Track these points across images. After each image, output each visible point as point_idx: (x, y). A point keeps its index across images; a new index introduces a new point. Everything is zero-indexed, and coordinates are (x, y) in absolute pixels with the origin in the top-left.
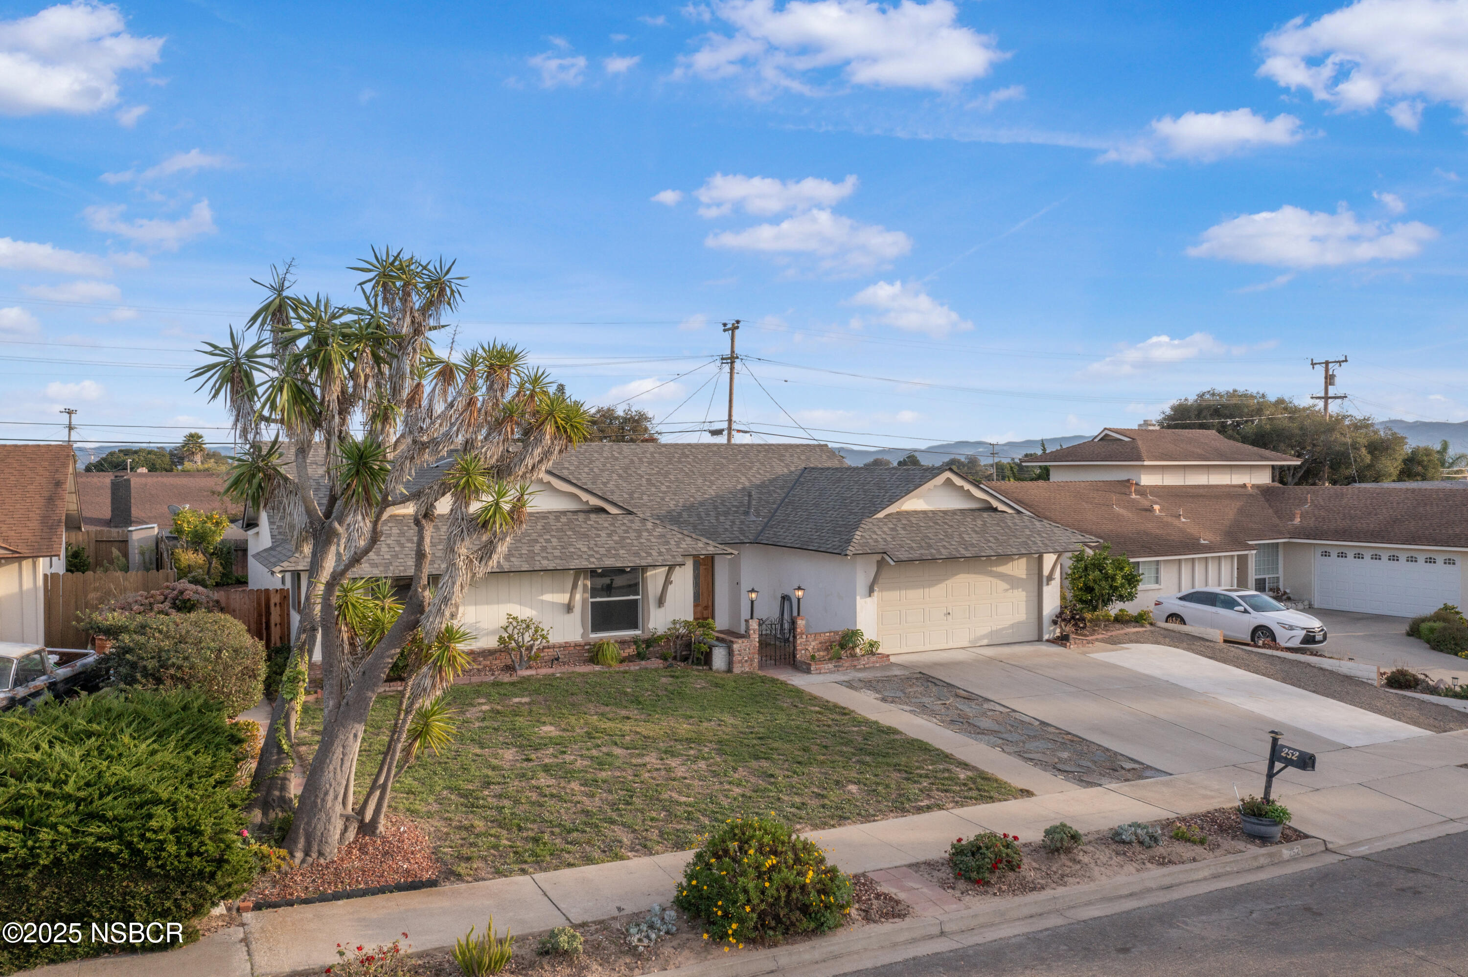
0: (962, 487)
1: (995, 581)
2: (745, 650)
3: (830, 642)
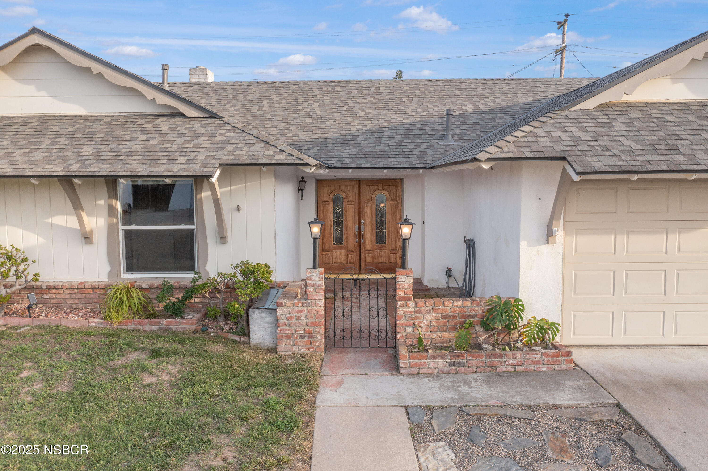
2: (299, 318)
3: (464, 317)
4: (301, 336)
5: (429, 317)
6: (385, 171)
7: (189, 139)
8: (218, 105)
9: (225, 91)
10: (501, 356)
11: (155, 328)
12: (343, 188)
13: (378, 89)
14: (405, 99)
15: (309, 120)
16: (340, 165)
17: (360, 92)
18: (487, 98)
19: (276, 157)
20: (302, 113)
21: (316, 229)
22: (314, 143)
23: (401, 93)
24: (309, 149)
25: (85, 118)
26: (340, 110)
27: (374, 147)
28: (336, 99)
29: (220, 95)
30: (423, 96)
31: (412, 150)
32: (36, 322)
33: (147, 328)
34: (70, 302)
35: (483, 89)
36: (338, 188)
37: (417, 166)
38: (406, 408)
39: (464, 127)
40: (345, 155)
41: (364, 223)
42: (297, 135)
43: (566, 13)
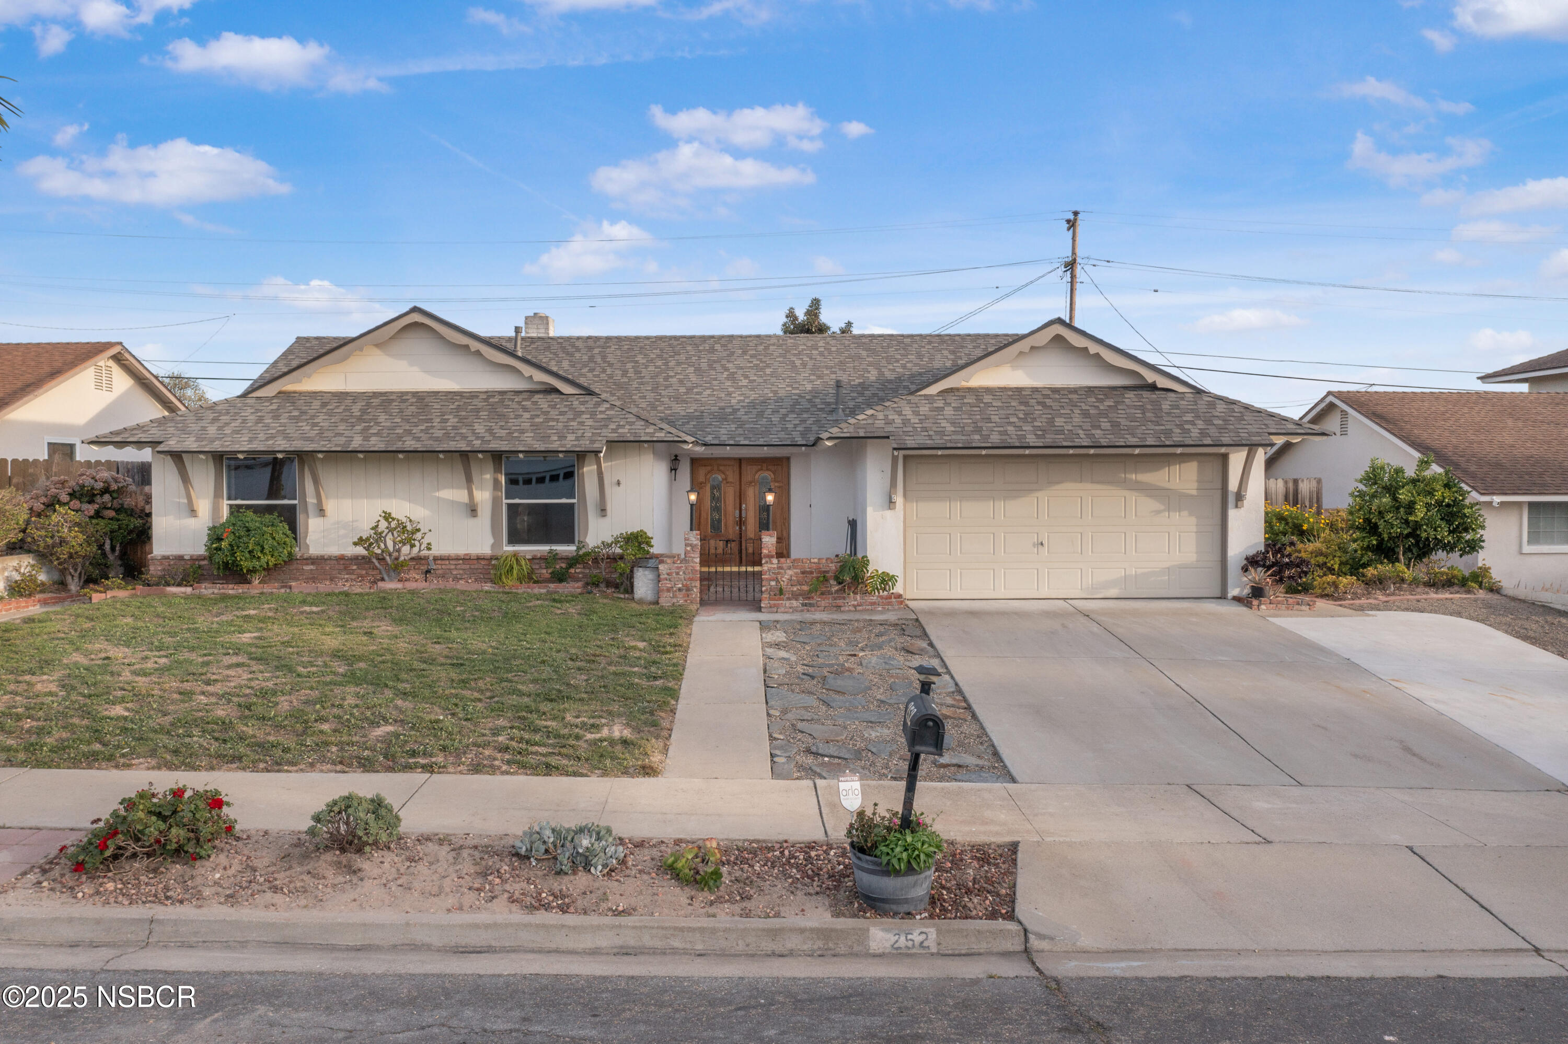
0: (1086, 349)
1: (1132, 497)
2: (678, 574)
3: (820, 572)
4: (680, 590)
5: (790, 572)
6: (765, 448)
7: (572, 417)
8: (572, 370)
9: (578, 350)
10: (844, 598)
11: (543, 591)
12: (722, 468)
13: (767, 348)
14: (798, 363)
15: (683, 390)
16: (717, 442)
17: (745, 353)
18: (897, 361)
19: (657, 435)
20: (674, 381)
21: (693, 497)
22: (689, 418)
23: (795, 355)
24: (684, 424)
25: (460, 394)
26: (719, 375)
27: (755, 423)
28: (715, 362)
29: (572, 355)
30: (821, 359)
31: (796, 426)
32: (432, 586)
33: (536, 591)
34: (455, 572)
35: (897, 350)
36: (715, 468)
37: (799, 443)
38: (760, 622)
39: (860, 400)
40: (723, 431)
41: (746, 509)
42: (670, 408)
43: (1074, 209)
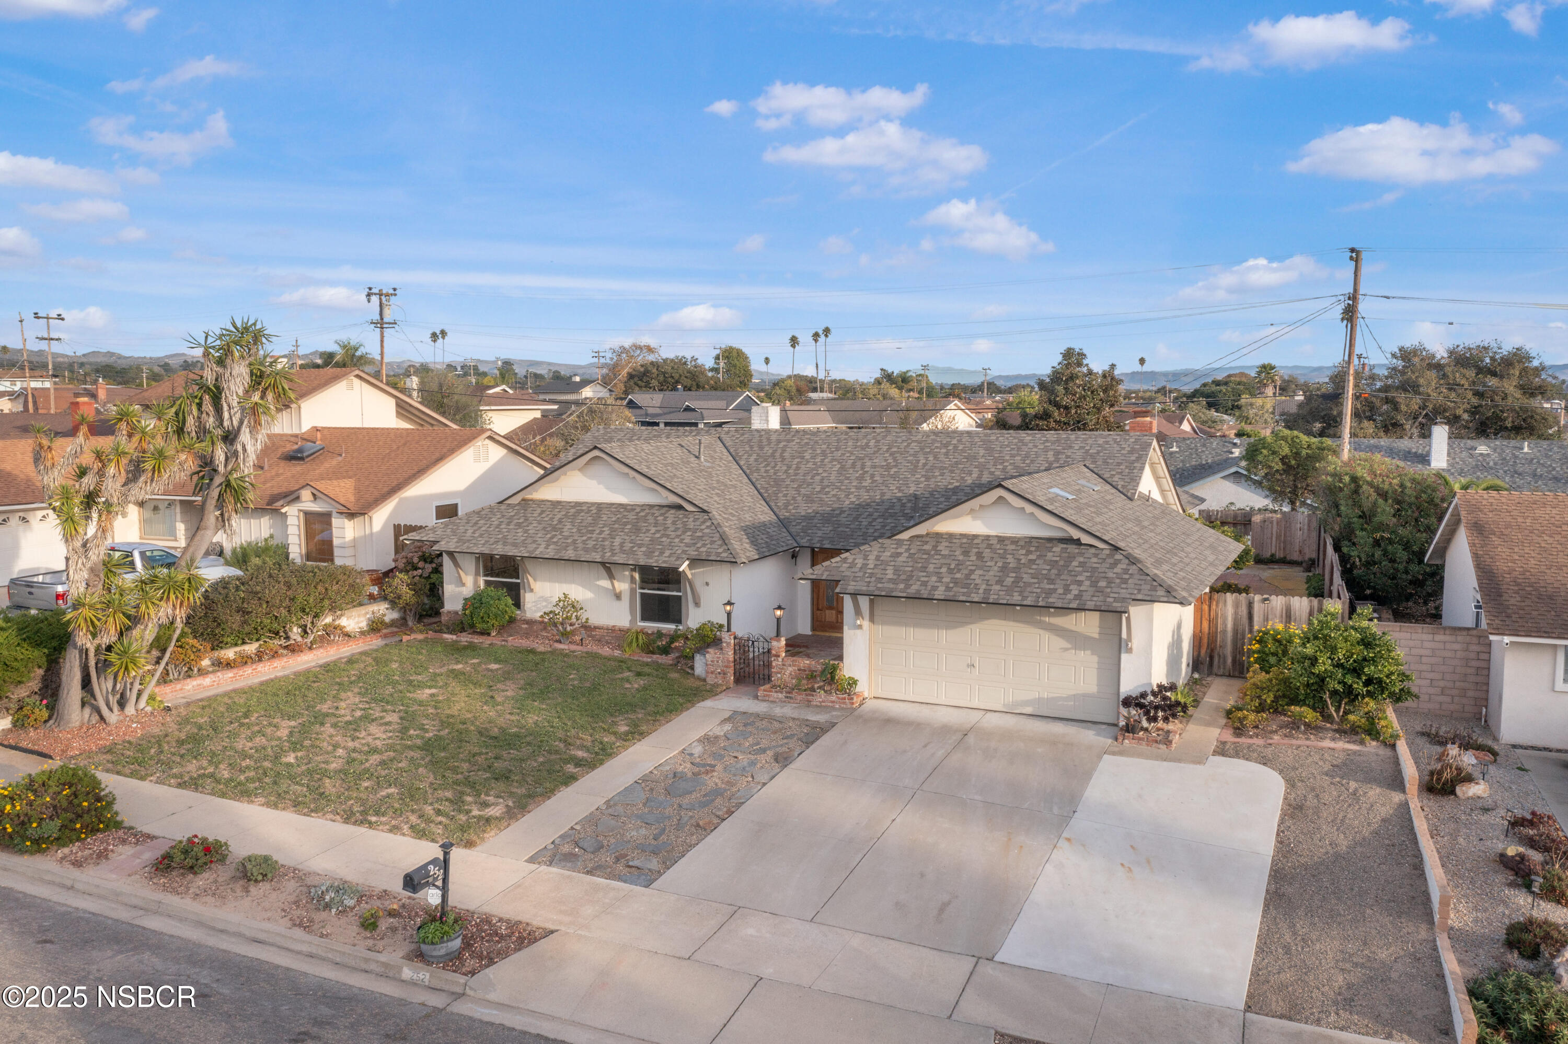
0: (1023, 509)
1: (1046, 635)
2: (718, 662)
3: (810, 671)
4: (719, 673)
11: (650, 660)
16: (808, 545)
32: (585, 650)
33: (645, 659)
34: (606, 638)
38: (735, 712)
